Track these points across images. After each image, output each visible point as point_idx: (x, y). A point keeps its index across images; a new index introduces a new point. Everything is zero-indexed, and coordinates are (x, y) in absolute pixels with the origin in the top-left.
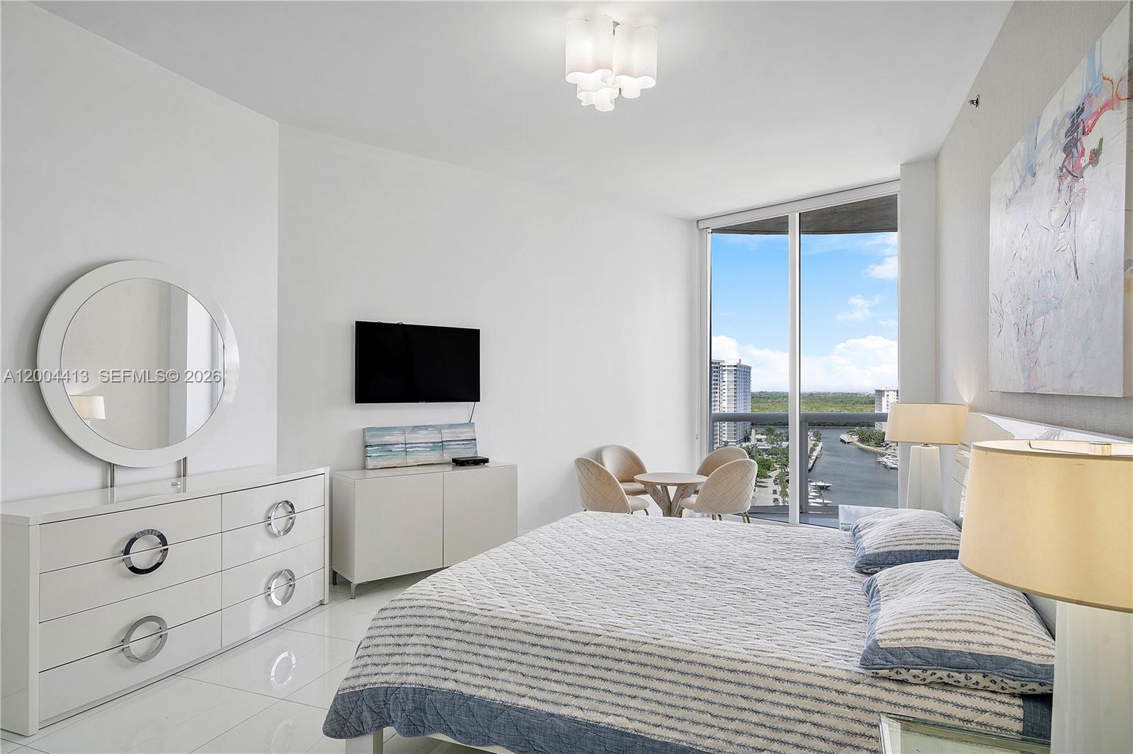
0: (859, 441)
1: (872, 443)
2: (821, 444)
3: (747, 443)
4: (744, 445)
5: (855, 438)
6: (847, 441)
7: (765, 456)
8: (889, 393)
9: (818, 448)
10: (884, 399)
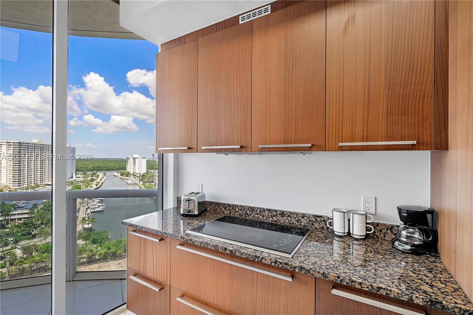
0: (120, 175)
1: (125, 176)
2: (105, 177)
3: (72, 179)
4: (71, 180)
5: (119, 174)
6: (116, 175)
7: (80, 184)
8: (131, 158)
9: (105, 179)
10: (129, 161)
